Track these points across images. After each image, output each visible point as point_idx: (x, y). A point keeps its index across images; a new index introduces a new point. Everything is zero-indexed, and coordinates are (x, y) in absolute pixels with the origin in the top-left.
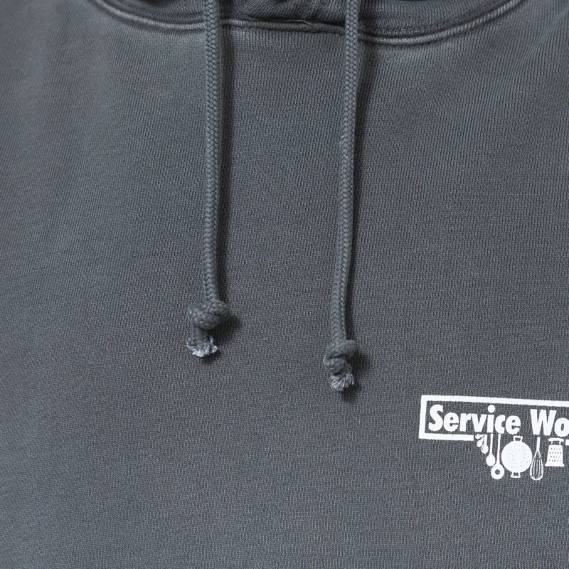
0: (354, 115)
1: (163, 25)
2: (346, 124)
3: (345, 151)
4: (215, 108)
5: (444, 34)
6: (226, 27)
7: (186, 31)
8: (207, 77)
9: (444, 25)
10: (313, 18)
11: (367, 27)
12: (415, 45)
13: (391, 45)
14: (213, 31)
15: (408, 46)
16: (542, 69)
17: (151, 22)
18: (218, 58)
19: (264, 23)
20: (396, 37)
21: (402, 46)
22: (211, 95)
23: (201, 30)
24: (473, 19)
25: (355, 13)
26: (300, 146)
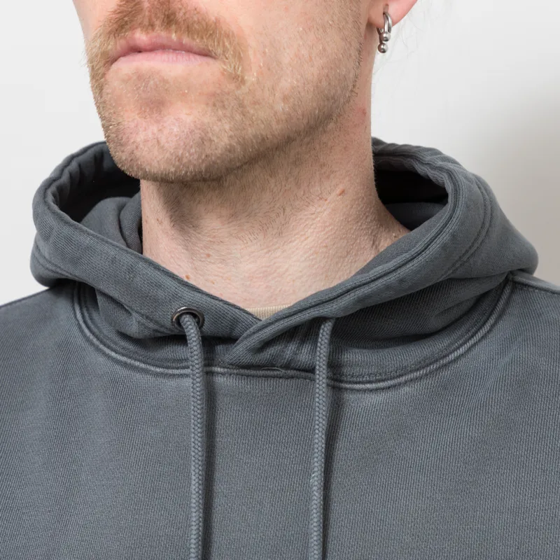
0: (323, 455)
1: (152, 368)
2: (316, 464)
3: (315, 488)
4: (199, 449)
5: (402, 379)
6: (209, 374)
7: (174, 376)
8: (193, 421)
9: (404, 371)
10: (287, 366)
11: (334, 374)
12: (377, 390)
13: (355, 390)
14: (198, 380)
15: (371, 391)
16: (490, 412)
17: (143, 365)
18: (203, 404)
19: (243, 371)
20: (359, 383)
21: (365, 391)
22: (196, 437)
23: (187, 376)
24: (427, 366)
25: (324, 365)
26: (275, 482)
